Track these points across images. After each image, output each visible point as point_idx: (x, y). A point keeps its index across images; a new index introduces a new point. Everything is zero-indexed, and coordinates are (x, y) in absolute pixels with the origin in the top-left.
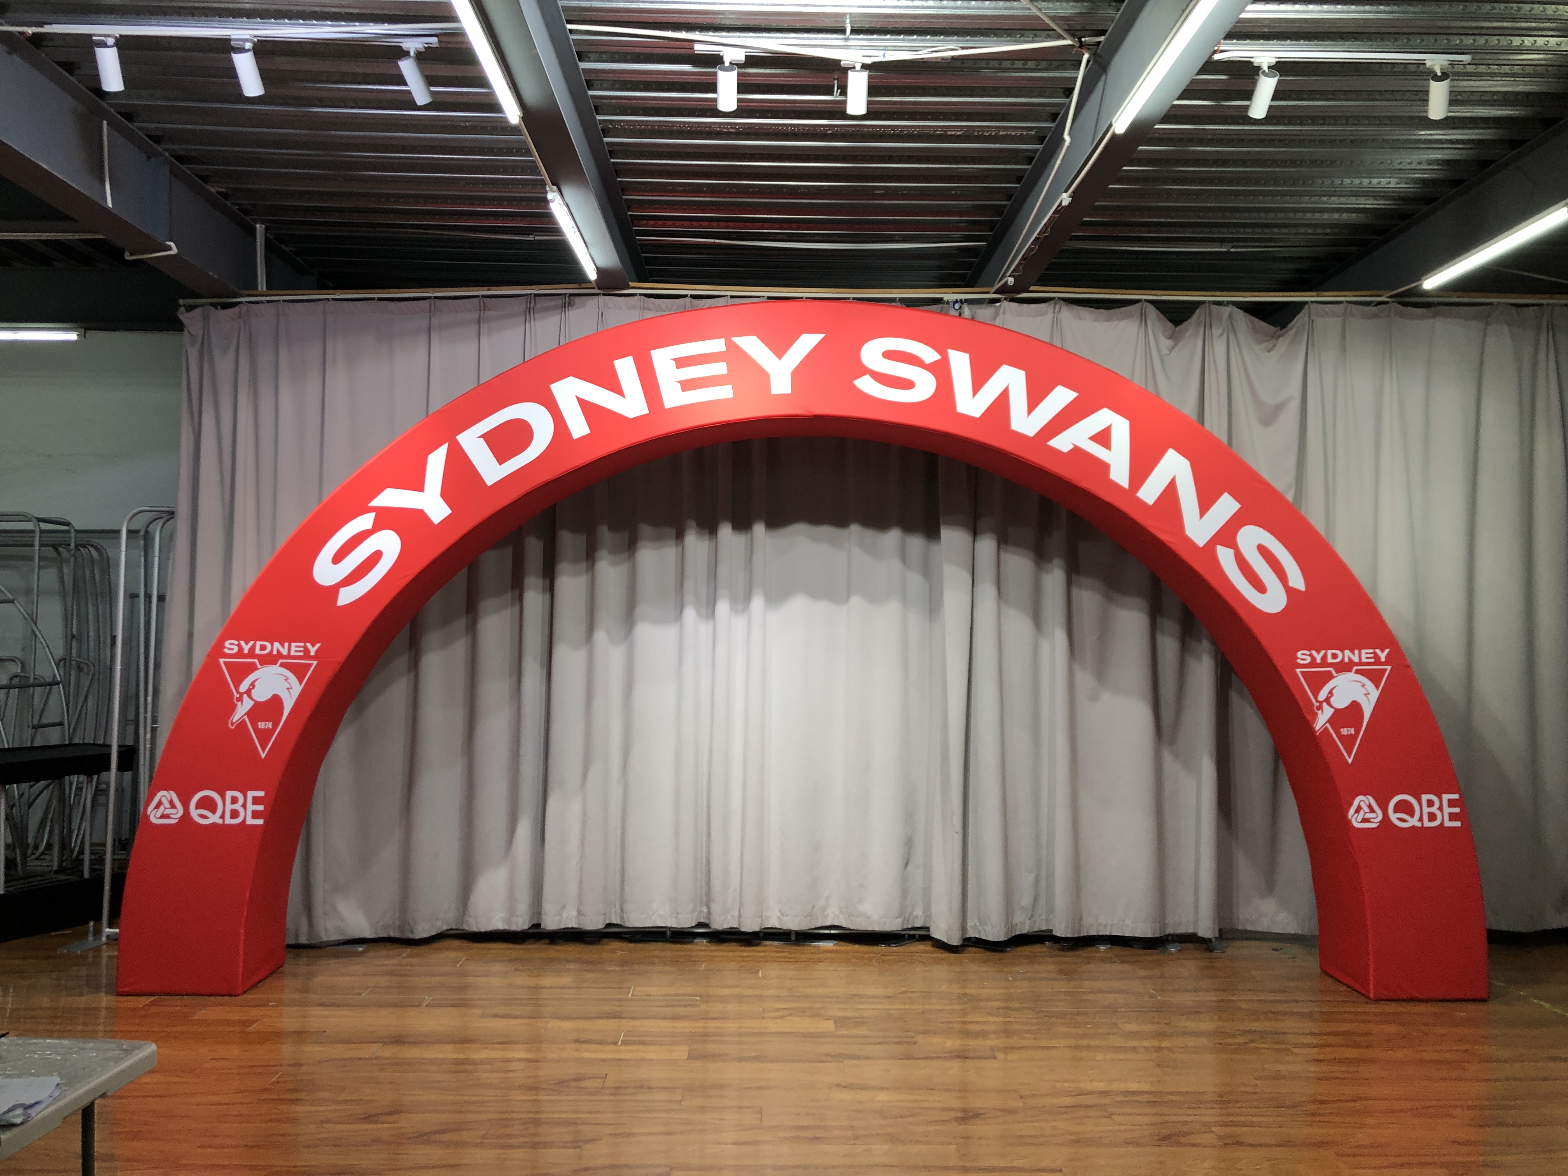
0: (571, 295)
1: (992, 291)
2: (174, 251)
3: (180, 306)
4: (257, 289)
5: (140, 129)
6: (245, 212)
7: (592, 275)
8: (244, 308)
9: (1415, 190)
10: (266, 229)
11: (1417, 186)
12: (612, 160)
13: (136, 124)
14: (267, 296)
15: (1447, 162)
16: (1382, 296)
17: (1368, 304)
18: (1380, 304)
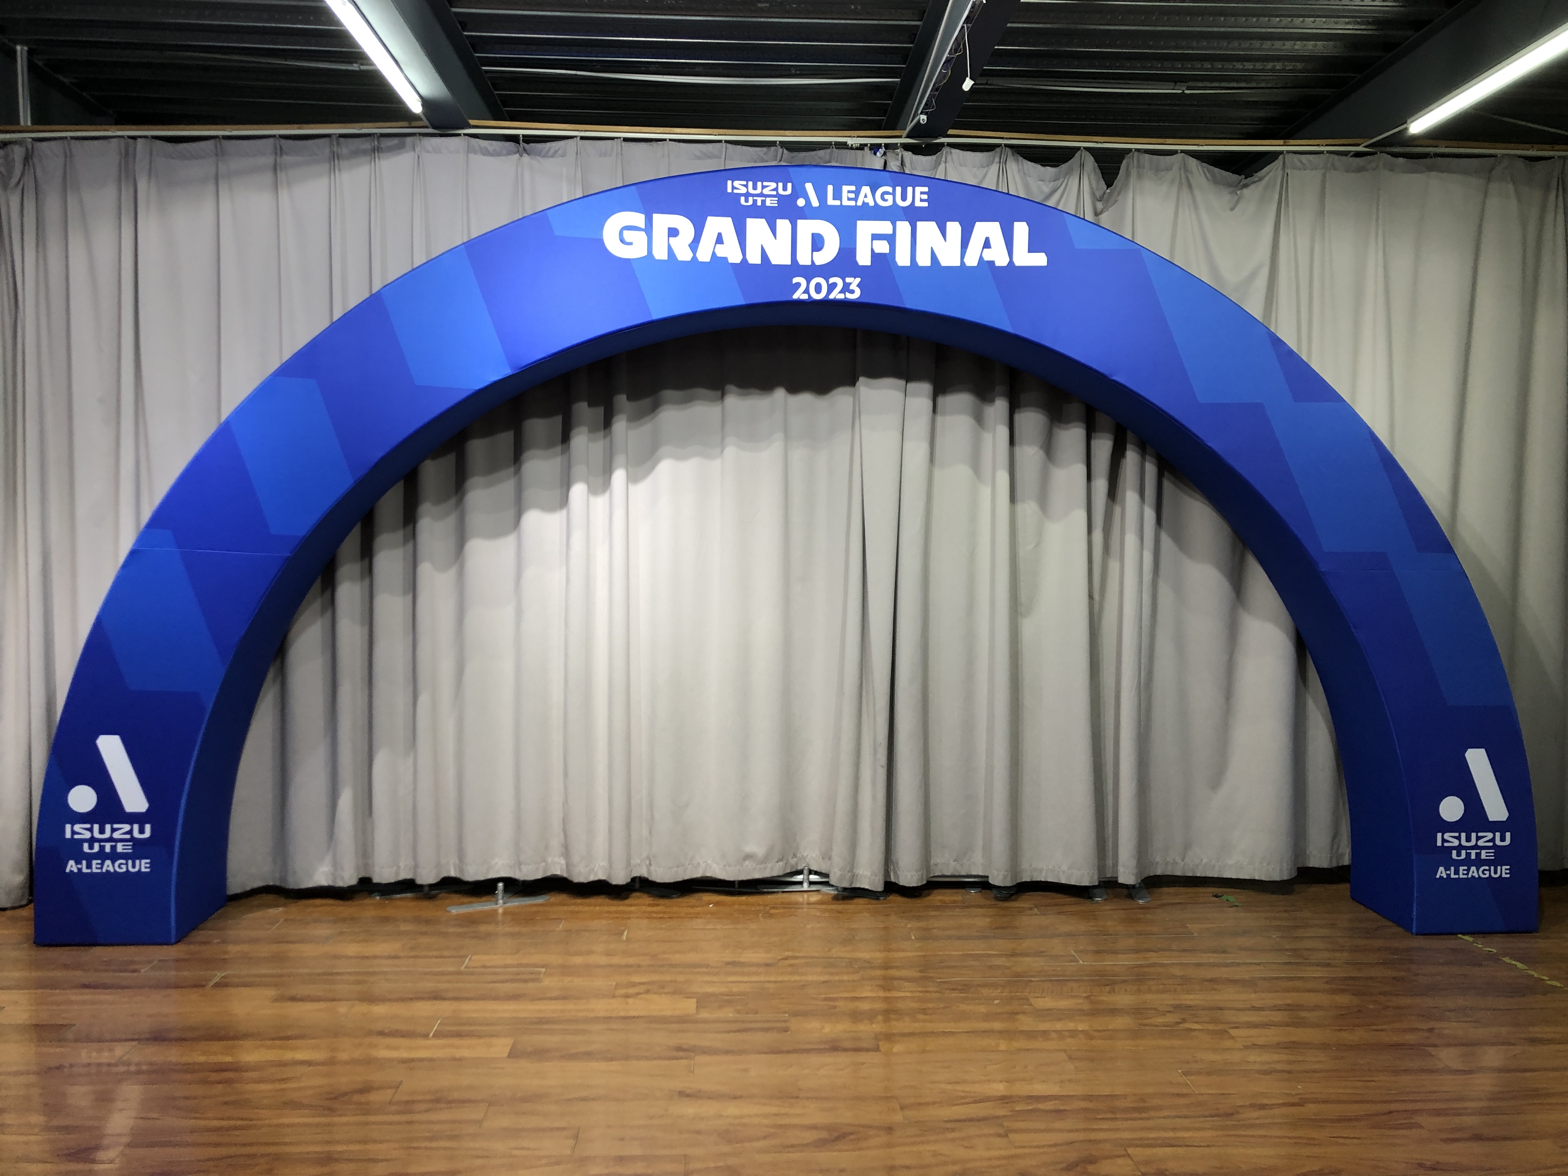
1: (904, 136)
4: (18, 123)
6: (2, 30)
7: (416, 107)
9: (1403, 9)
10: (30, 52)
14: (33, 131)
16: (1358, 145)
17: (1345, 154)
18: (1358, 155)
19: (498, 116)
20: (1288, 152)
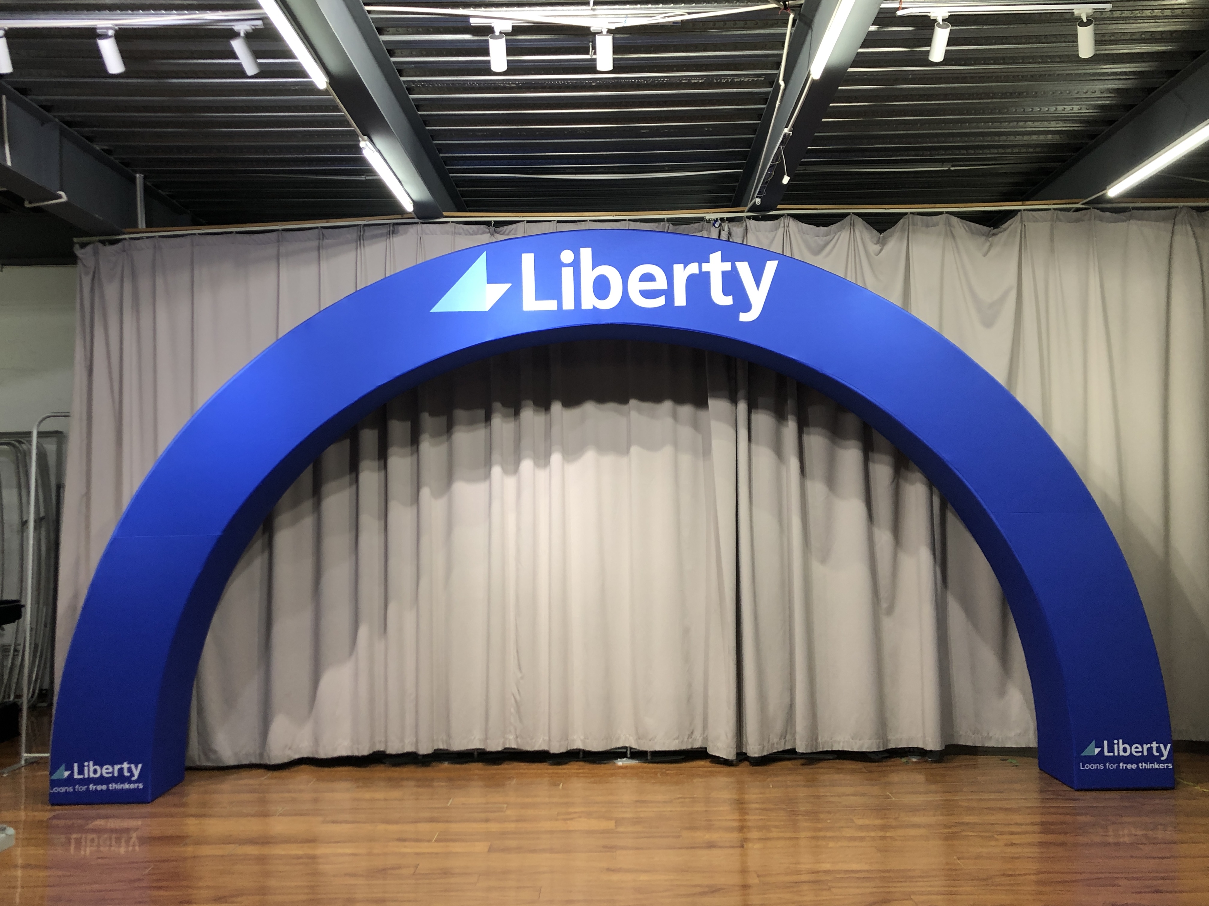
0: (395, 224)
1: (746, 211)
2: (64, 198)
3: (75, 243)
4: (138, 227)
5: (32, 100)
6: (127, 165)
7: (409, 207)
8: (126, 243)
9: (1095, 114)
10: (145, 178)
11: (1096, 111)
12: (419, 113)
13: (29, 97)
14: (146, 232)
15: (1117, 91)
16: (1077, 203)
17: (1068, 210)
18: (1077, 210)
19: (461, 208)
20: (1025, 210)
